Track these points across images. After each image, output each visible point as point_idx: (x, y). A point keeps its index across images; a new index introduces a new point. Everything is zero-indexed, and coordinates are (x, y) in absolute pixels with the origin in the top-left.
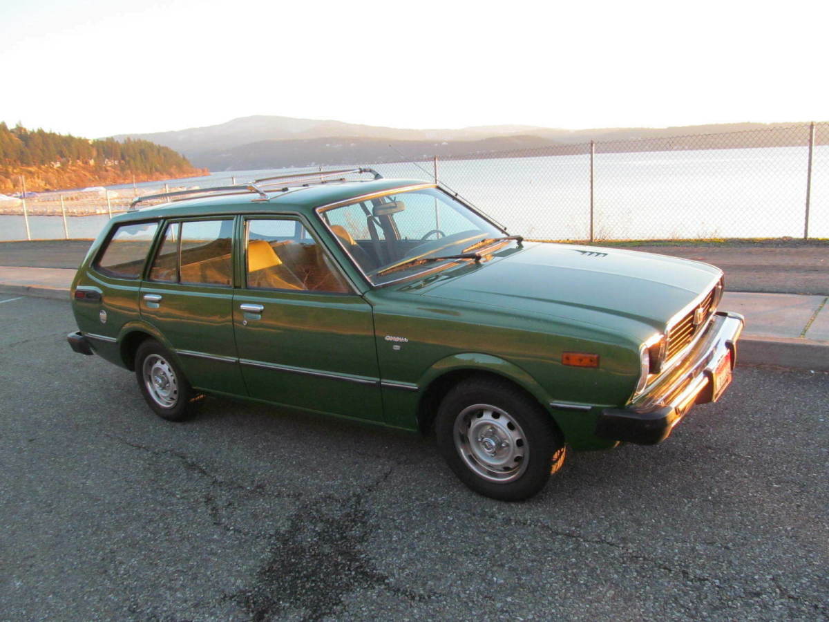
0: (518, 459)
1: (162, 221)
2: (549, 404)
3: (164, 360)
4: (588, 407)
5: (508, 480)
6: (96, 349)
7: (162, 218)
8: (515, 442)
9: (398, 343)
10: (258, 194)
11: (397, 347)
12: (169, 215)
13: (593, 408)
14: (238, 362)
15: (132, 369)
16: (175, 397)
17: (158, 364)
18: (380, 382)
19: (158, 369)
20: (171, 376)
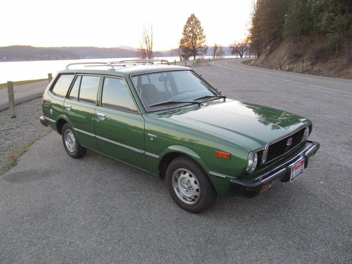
0: (195, 196)
1: (75, 74)
2: (208, 173)
3: (72, 133)
4: (224, 176)
5: (190, 204)
6: (49, 125)
7: (75, 73)
8: (196, 189)
9: (153, 137)
10: (111, 67)
11: (152, 139)
12: (78, 72)
13: (226, 177)
14: (95, 137)
15: (61, 134)
16: (75, 148)
17: (70, 134)
18: (145, 153)
19: (69, 136)
20: (74, 140)
